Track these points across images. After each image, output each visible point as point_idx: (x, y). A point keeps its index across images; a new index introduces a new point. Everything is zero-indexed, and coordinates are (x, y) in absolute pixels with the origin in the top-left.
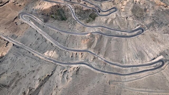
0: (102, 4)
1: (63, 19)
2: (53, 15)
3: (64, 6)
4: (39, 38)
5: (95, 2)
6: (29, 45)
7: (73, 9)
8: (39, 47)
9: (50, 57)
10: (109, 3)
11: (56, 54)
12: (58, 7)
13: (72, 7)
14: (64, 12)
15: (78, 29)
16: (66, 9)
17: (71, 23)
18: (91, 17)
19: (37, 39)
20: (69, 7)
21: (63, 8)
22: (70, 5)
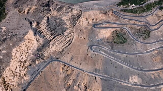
0: (147, 19)
1: (124, 42)
2: (115, 41)
3: (121, 30)
4: (116, 66)
5: (140, 18)
6: (113, 76)
7: (129, 31)
8: (121, 75)
9: (136, 82)
10: (153, 16)
11: (138, 78)
12: (117, 32)
13: (128, 29)
14: (122, 35)
15: (141, 49)
16: (124, 32)
17: (133, 44)
18: (146, 34)
19: (116, 68)
20: (125, 30)
21: (121, 32)
22: (125, 28)
